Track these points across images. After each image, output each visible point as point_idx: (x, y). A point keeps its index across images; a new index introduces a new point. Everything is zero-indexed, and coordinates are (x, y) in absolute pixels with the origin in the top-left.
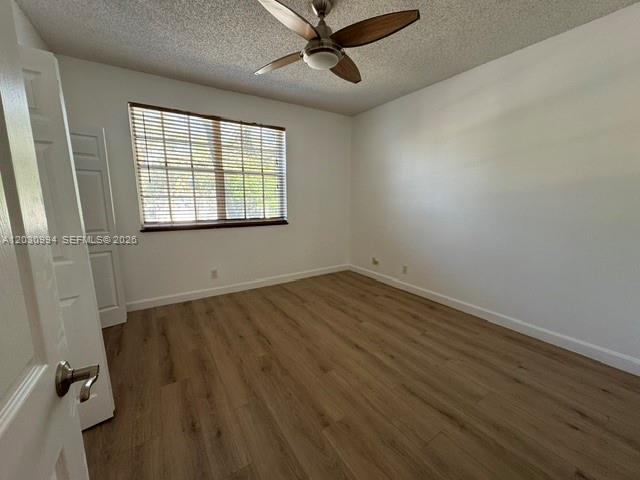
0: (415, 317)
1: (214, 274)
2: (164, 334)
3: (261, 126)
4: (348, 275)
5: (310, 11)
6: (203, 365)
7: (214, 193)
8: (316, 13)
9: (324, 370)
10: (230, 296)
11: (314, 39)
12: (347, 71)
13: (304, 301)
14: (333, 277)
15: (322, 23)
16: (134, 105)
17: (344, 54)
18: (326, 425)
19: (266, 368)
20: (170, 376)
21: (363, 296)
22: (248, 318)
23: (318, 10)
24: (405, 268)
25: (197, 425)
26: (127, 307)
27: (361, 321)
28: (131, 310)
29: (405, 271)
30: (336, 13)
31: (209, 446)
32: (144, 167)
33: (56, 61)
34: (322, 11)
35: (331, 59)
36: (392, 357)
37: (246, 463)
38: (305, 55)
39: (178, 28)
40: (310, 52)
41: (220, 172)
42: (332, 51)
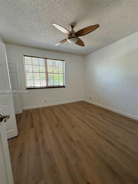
0: (101, 114)
1: (45, 101)
2: (31, 116)
3: (58, 60)
4: (83, 102)
5: (69, 27)
6: (41, 125)
7: (45, 79)
8: (71, 28)
9: (73, 127)
10: (49, 107)
11: (70, 35)
12: (80, 43)
13: (69, 109)
14: (78, 103)
15: (73, 30)
16: (24, 56)
17: (78, 38)
18: (72, 141)
19: (57, 126)
20: (32, 126)
21: (87, 108)
22: (54, 113)
23: (71, 27)
24: (99, 100)
25: (38, 139)
26: (23, 109)
27: (85, 115)
28: (23, 110)
29: (99, 101)
30: (77, 27)
31: (40, 144)
32: (27, 72)
33: (4, 45)
34: (73, 27)
35: (75, 40)
36: (93, 125)
37: (50, 150)
38: (68, 39)
39: (35, 34)
40: (69, 38)
41: (47, 73)
42: (75, 38)
